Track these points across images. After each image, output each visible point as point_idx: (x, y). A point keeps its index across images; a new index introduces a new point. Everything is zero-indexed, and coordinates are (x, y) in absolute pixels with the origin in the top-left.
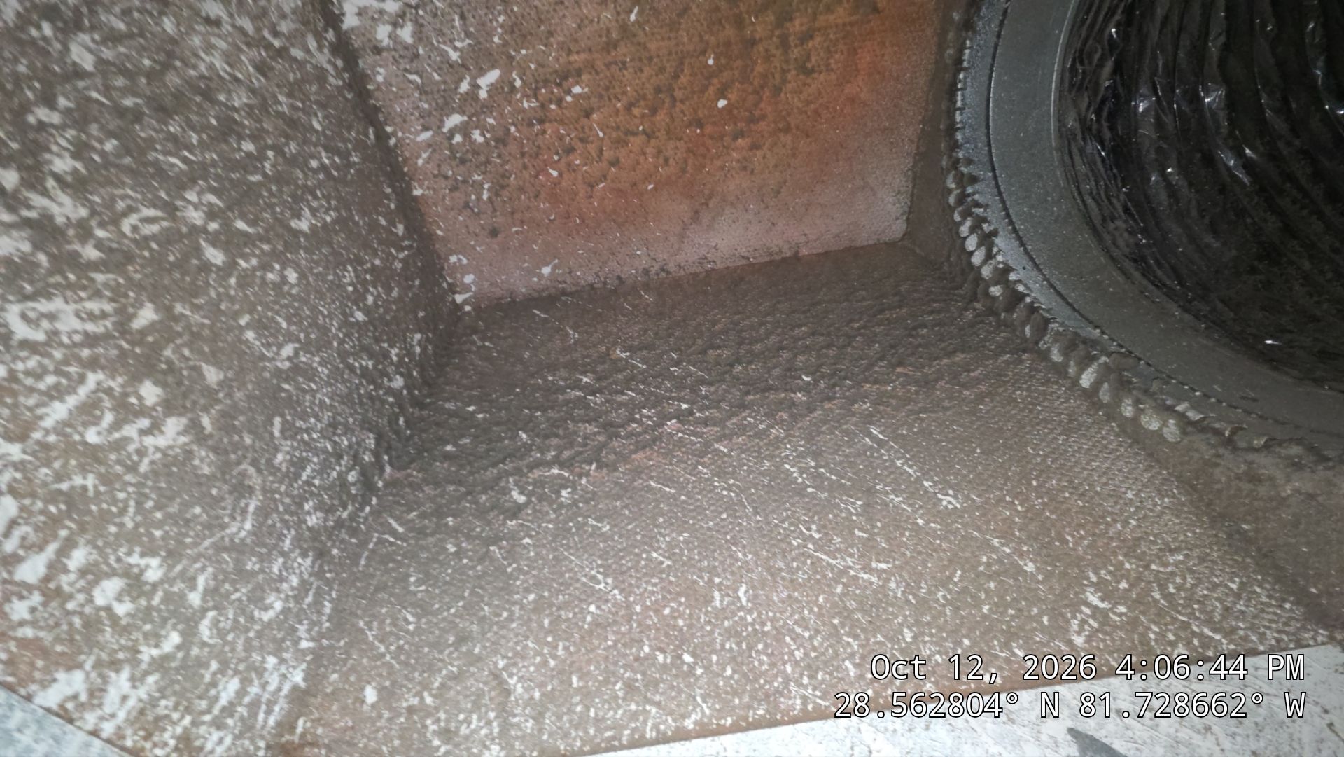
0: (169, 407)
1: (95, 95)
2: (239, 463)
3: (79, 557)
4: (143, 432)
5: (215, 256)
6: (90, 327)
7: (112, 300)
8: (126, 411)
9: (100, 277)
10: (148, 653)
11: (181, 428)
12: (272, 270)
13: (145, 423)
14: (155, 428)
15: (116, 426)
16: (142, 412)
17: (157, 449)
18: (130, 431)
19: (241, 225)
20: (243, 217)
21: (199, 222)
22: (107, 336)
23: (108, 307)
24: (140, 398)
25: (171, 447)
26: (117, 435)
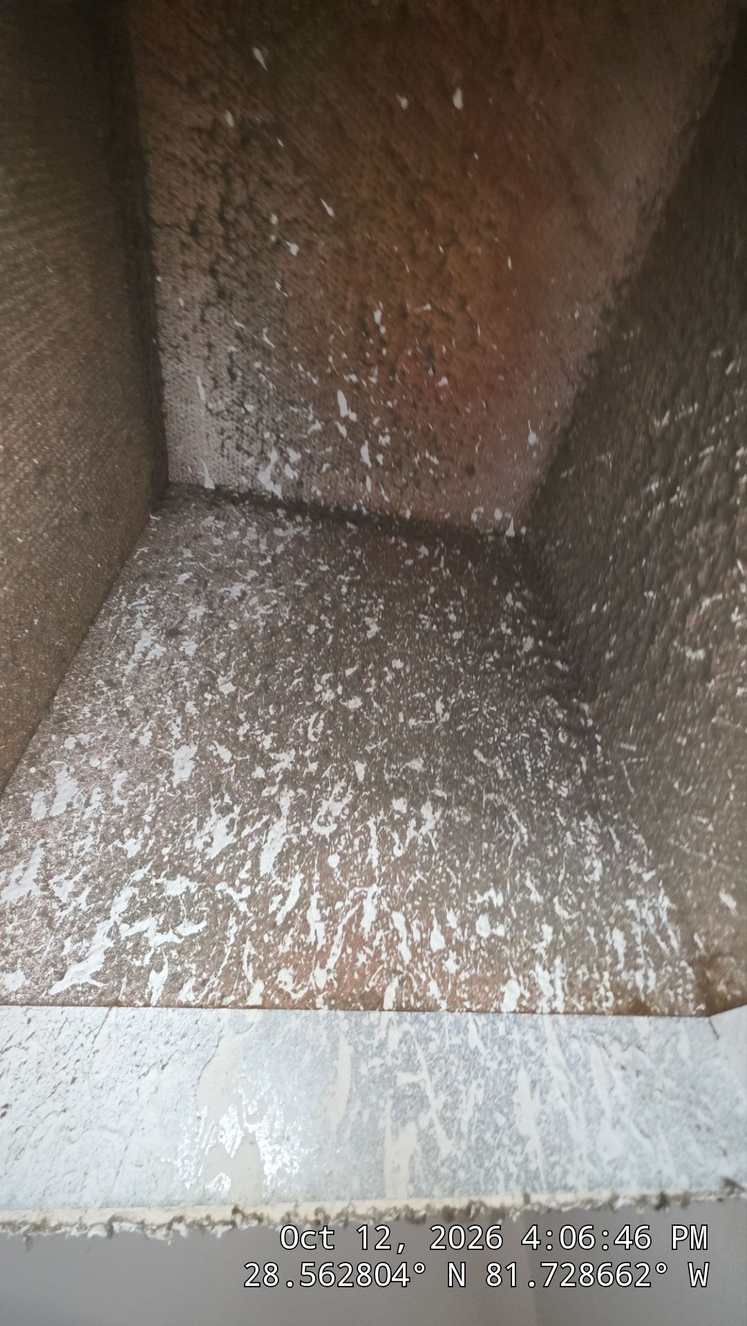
0: (415, 803)
1: (246, 697)
2: (481, 799)
3: (452, 919)
4: (417, 828)
5: (355, 703)
6: (346, 801)
7: (340, 779)
8: (399, 825)
9: (327, 773)
10: (540, 948)
11: (431, 808)
12: (386, 674)
13: (413, 823)
14: (420, 822)
15: (403, 837)
16: (406, 819)
17: (432, 831)
18: (411, 833)
19: (349, 672)
20: (346, 666)
21: (333, 696)
22: (356, 797)
23: (343, 783)
24: (398, 812)
25: (436, 824)
26: (408, 841)
